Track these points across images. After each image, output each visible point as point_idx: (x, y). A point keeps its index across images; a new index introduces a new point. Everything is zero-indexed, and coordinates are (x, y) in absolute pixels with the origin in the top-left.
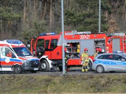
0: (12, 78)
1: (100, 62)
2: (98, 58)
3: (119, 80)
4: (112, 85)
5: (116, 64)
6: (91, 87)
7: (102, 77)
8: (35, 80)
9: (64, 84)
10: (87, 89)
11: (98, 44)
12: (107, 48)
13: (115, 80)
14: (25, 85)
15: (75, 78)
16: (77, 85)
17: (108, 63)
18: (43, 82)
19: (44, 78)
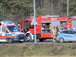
0: (3, 46)
1: (61, 35)
2: (61, 33)
3: (69, 47)
4: (64, 51)
5: (71, 37)
6: (52, 52)
7: (59, 45)
8: (17, 47)
9: (34, 50)
10: (49, 53)
11: (63, 24)
12: (68, 26)
13: (67, 47)
14: (11, 51)
15: (42, 46)
16: (43, 51)
17: (67, 36)
18: (21, 49)
19: (23, 46)
